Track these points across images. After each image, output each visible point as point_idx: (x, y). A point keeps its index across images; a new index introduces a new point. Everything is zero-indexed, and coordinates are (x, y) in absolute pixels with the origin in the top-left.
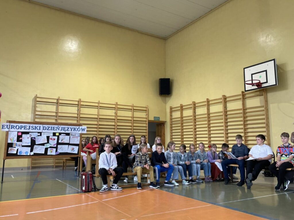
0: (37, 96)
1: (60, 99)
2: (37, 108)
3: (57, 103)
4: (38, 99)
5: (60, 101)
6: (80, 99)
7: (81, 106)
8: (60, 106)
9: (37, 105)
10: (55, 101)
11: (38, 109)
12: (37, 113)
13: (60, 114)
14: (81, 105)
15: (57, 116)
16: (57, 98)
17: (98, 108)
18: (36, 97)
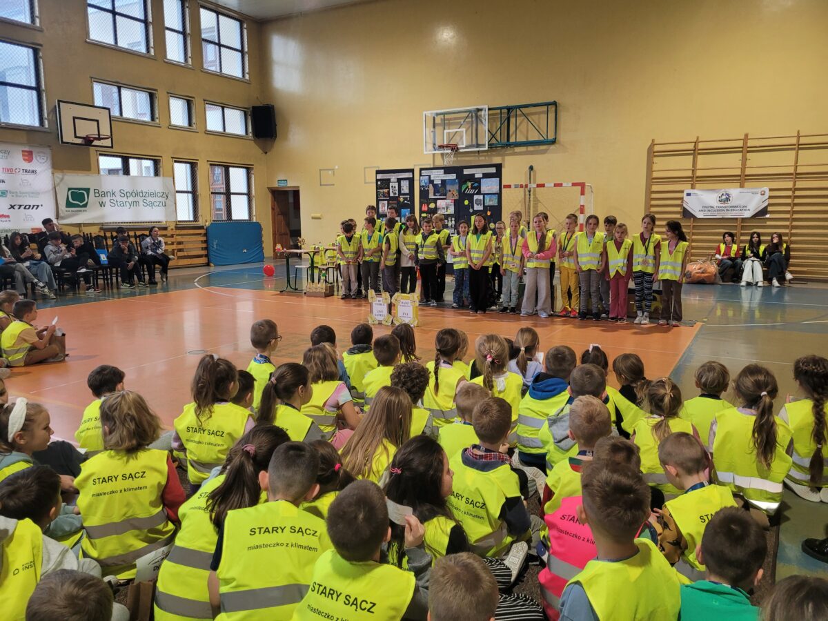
0: (656, 142)
1: (700, 140)
2: (654, 165)
3: (694, 150)
4: (657, 148)
5: (701, 146)
6: (746, 135)
7: (748, 149)
8: (699, 156)
9: (655, 160)
10: (691, 146)
11: (655, 167)
12: (655, 175)
13: (699, 173)
14: (748, 147)
15: (692, 177)
16: (695, 140)
17: (794, 149)
18: (653, 144)
